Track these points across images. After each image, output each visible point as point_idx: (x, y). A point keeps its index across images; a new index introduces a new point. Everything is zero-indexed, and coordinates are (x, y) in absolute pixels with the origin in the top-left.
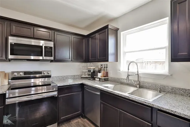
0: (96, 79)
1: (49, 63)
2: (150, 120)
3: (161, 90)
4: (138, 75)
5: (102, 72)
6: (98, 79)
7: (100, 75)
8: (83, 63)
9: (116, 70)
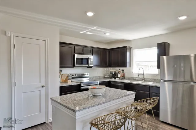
0: (116, 78)
1: (86, 68)
2: (149, 91)
3: (154, 81)
4: (144, 74)
5: (121, 73)
6: (118, 78)
7: (119, 76)
8: (106, 68)
9: (130, 72)
